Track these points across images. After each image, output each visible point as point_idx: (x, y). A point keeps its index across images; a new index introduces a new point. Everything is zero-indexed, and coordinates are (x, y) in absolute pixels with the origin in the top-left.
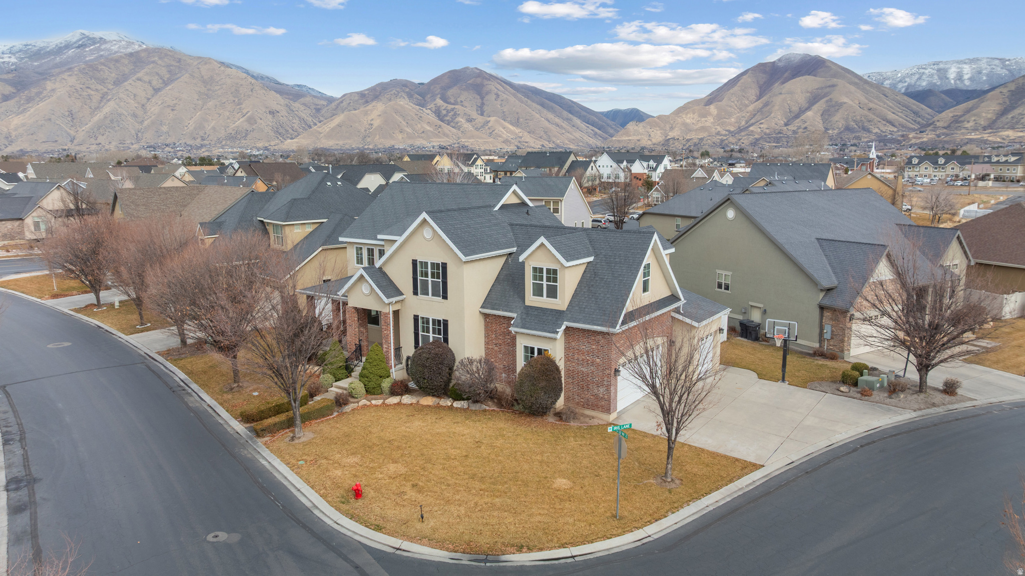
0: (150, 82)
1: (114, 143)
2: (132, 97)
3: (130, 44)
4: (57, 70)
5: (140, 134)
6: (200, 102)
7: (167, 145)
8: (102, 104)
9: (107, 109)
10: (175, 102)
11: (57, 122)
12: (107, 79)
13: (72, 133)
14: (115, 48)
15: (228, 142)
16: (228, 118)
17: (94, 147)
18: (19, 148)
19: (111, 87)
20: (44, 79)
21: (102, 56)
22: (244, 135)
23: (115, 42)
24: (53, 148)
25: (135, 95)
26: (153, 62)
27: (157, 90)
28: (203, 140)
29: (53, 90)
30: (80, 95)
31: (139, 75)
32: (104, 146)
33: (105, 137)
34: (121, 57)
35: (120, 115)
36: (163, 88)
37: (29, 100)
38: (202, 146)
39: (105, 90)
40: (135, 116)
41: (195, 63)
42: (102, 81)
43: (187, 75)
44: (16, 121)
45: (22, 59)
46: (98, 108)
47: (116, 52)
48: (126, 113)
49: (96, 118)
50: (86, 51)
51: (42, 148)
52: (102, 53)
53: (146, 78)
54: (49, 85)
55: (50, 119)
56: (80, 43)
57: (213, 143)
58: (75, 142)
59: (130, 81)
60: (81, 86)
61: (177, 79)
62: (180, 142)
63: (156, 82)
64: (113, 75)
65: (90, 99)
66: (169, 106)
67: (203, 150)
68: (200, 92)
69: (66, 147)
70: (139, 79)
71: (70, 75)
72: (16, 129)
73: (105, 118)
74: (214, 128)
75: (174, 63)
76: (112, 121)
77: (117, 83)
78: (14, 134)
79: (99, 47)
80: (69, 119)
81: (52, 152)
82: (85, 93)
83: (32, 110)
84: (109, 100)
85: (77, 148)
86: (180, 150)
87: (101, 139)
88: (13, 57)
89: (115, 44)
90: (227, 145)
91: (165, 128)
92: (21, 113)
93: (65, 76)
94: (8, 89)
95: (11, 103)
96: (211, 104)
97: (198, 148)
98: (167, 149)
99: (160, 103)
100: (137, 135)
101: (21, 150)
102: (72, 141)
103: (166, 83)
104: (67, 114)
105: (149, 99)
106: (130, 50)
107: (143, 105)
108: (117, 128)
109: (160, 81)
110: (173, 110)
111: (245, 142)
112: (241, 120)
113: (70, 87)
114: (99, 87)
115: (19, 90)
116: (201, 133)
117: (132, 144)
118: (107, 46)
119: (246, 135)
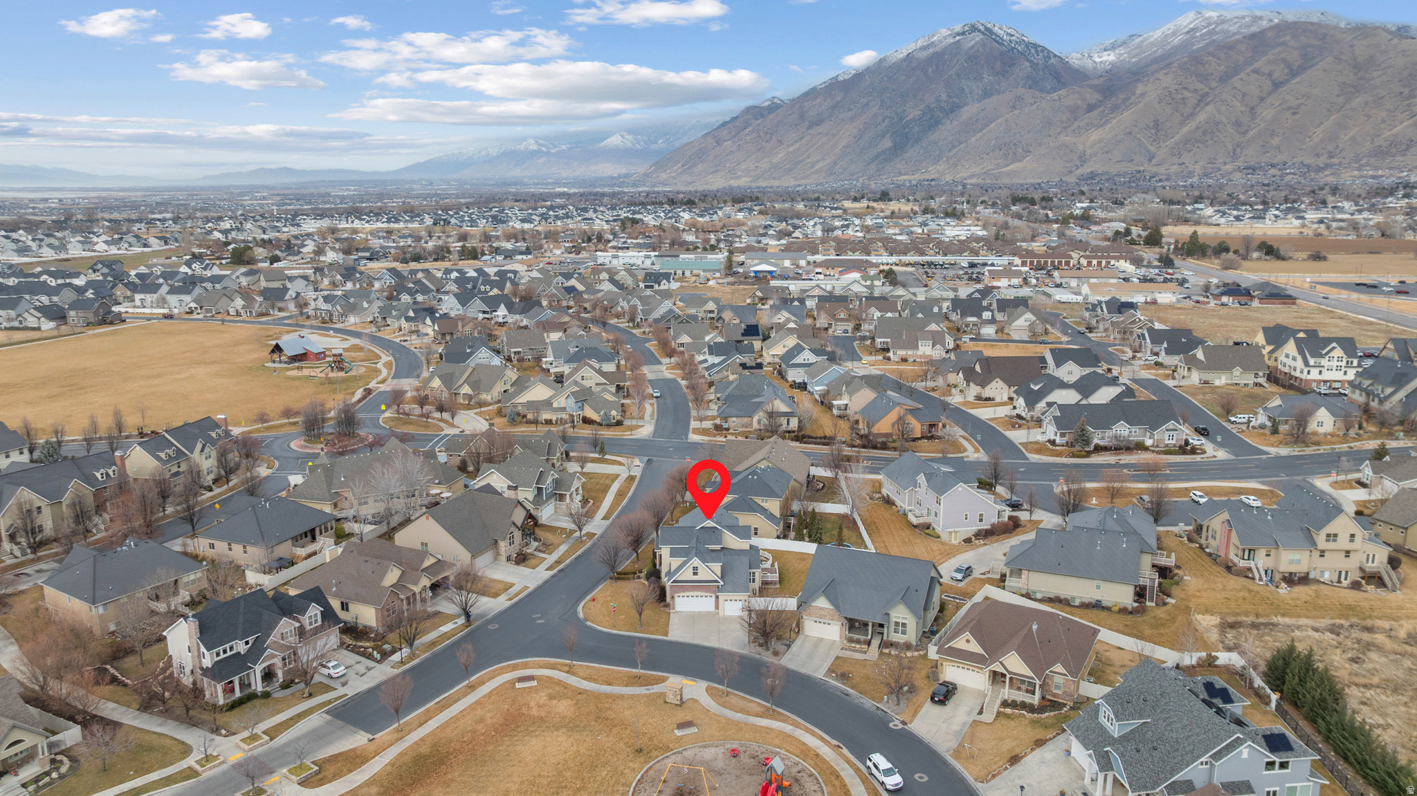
0: (1270, 75)
1: (1201, 163)
2: (1240, 98)
3: (1257, 19)
4: (1155, 67)
5: (1238, 150)
6: (1341, 99)
7: (1273, 166)
8: (1198, 109)
9: (1201, 117)
10: (1300, 101)
11: (1139, 136)
12: (1212, 74)
13: (1153, 149)
14: (1233, 28)
15: (1372, 160)
16: (1383, 121)
17: (1174, 168)
18: (1089, 170)
19: (1214, 84)
20: (1136, 81)
21: (1214, 41)
22: (1404, 147)
23: (1235, 20)
24: (1126, 170)
25: (1244, 95)
26: (1283, 44)
27: (1277, 85)
28: (1331, 156)
29: (1143, 94)
30: (1173, 99)
31: (1256, 65)
32: (1187, 167)
33: (1191, 154)
34: (1238, 41)
35: (1217, 123)
36: (1287, 81)
37: (1114, 109)
38: (1327, 166)
39: (1207, 89)
40: (1237, 124)
41: (1349, 38)
42: (1204, 78)
43: (1330, 59)
44: (1095, 136)
45: (1121, 55)
46: (1192, 115)
47: (1235, 34)
48: (1225, 121)
49: (1185, 130)
50: (1196, 37)
51: (1114, 169)
52: (1215, 37)
53: (1266, 70)
54: (1140, 88)
55: (1130, 133)
56: (1192, 26)
57: (1347, 161)
58: (1154, 161)
59: (1242, 75)
60: (1177, 87)
61: (1312, 66)
62: (1295, 160)
63: (1279, 73)
64: (1222, 67)
65: (1184, 103)
66: (1290, 108)
67: (1327, 173)
68: (1344, 83)
69: (1141, 169)
70: (1256, 71)
71: (1166, 74)
72: (1092, 147)
73: (1198, 128)
74: (1353, 139)
75: (1315, 42)
76: (1204, 133)
77: (1225, 78)
78: (1089, 152)
79: (1213, 29)
80: (1153, 131)
81: (1124, 175)
82: (1180, 96)
83: (1114, 122)
84: (1207, 104)
85: (1155, 169)
86: (1290, 173)
87: (1186, 157)
88: (1112, 54)
89: (1236, 23)
90: (1369, 165)
91: (1276, 141)
92: (1102, 126)
93: (1160, 75)
94: (1093, 97)
95: (1095, 114)
96: (1358, 101)
97: (1319, 169)
98: (1273, 171)
99: (1277, 104)
100: (1235, 150)
101: (1092, 172)
102: (1150, 160)
103: (1293, 74)
104: (1151, 124)
105: (1262, 99)
106: (1254, 29)
107: (1253, 108)
108: (1210, 142)
109: (1286, 71)
110: (1294, 114)
111: (1402, 159)
112: (1405, 124)
113: (1164, 88)
114: (1199, 86)
115: (1106, 98)
116: (1330, 147)
117: (1225, 164)
118: (1224, 26)
119: (1408, 147)
